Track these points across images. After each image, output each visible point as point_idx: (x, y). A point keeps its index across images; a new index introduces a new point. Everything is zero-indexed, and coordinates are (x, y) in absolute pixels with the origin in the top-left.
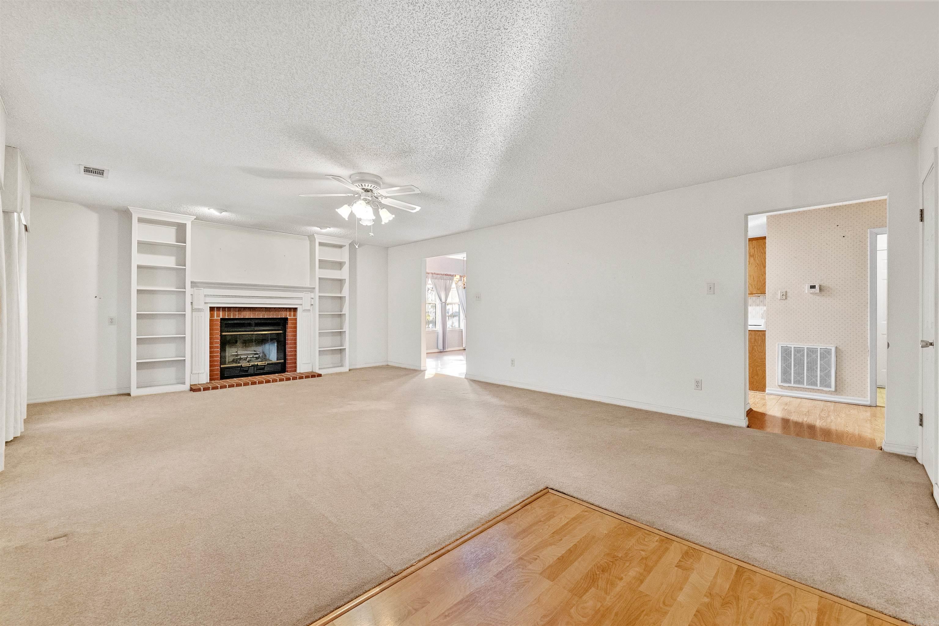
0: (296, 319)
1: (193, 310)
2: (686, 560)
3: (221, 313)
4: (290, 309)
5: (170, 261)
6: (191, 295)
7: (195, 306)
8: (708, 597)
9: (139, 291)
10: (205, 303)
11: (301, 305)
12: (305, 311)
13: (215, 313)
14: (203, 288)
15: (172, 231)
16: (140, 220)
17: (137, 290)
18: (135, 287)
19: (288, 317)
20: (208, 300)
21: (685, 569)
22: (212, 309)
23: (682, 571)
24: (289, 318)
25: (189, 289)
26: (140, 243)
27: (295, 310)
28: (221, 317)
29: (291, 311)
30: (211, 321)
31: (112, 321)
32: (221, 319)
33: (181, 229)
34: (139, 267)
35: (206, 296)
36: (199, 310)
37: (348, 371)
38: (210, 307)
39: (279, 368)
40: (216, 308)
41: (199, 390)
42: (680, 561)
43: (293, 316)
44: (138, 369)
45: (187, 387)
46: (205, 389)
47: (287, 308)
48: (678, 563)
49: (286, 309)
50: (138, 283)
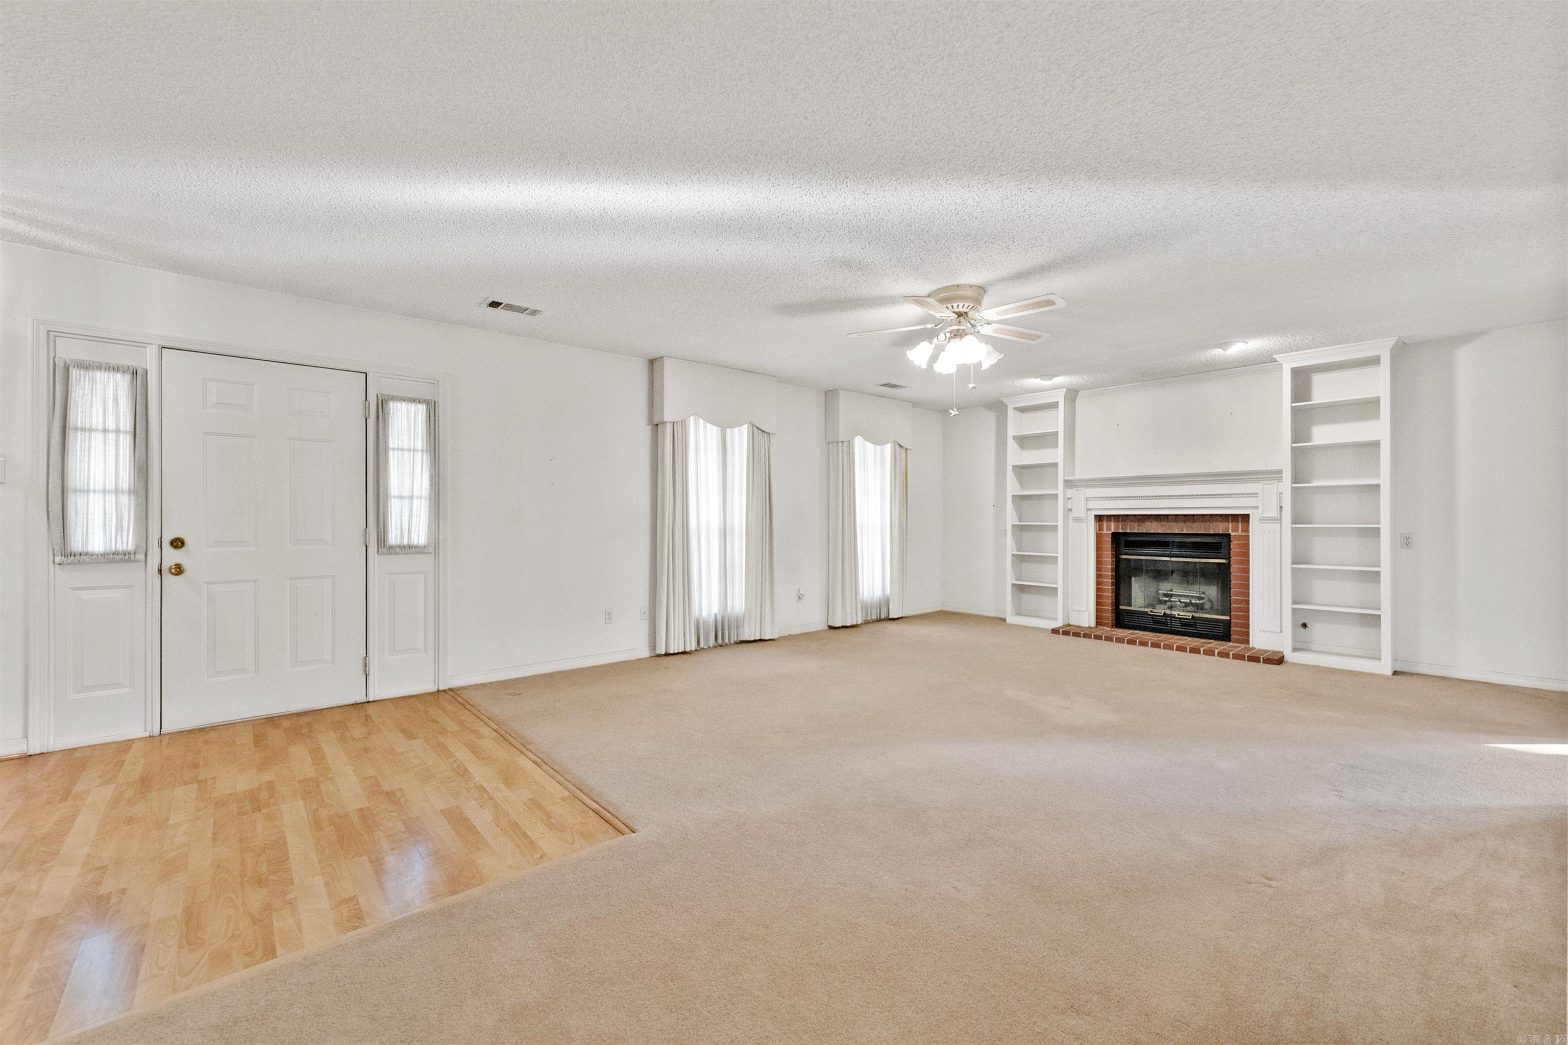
0: (1247, 538)
1: (1072, 520)
2: (351, 910)
3: (1112, 524)
4: (1235, 518)
6: (1066, 499)
7: (1072, 515)
8: (291, 899)
9: (1015, 497)
10: (1088, 510)
11: (1257, 507)
12: (1262, 520)
13: (1105, 524)
14: (1083, 489)
17: (1013, 496)
18: (1010, 492)
19: (1230, 532)
20: (1092, 505)
21: (342, 902)
22: (1099, 518)
23: (343, 898)
24: (1232, 534)
25: (1062, 491)
26: (1015, 438)
27: (1246, 518)
28: (1113, 531)
29: (1238, 522)
30: (1099, 536)
32: (1113, 534)
35: (1087, 499)
36: (1078, 520)
37: (1389, 673)
38: (1096, 516)
39: (1220, 631)
40: (1105, 517)
42: (358, 903)
43: (1242, 532)
46: (1086, 636)
47: (1227, 516)
48: (357, 900)
49: (1225, 518)
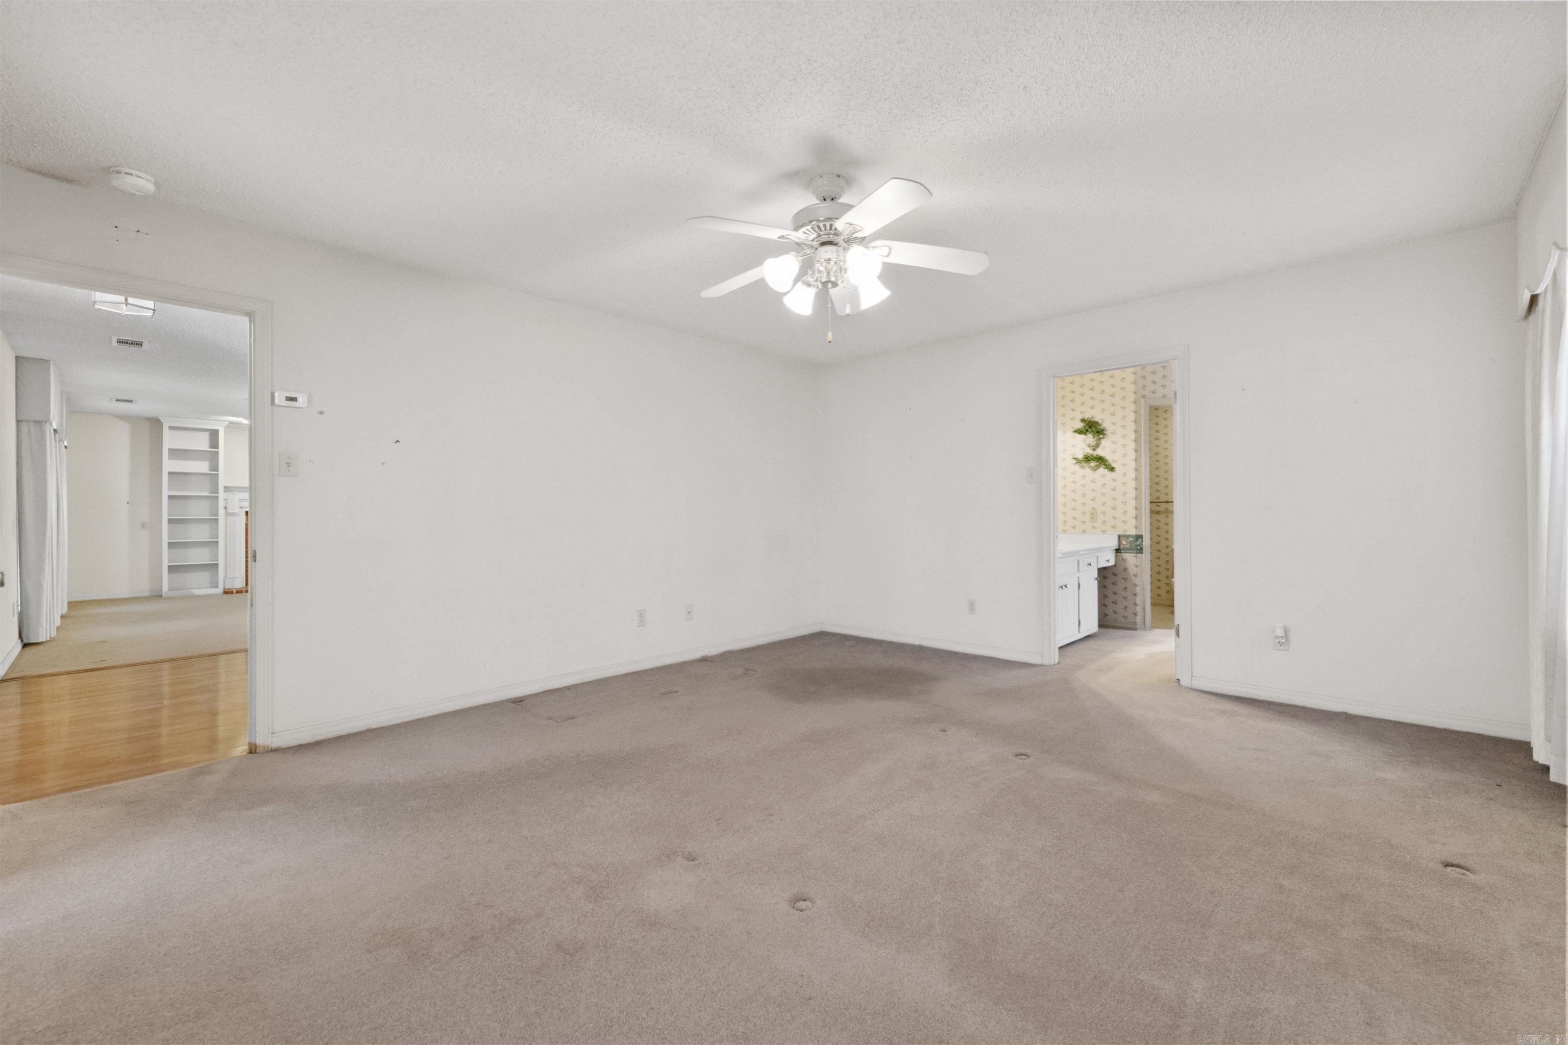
1: (227, 514)
5: (202, 467)
6: (224, 499)
7: (230, 511)
9: (170, 497)
10: (241, 507)
15: (206, 437)
16: (171, 428)
17: (168, 496)
18: (166, 493)
25: (222, 494)
26: (171, 450)
31: (143, 526)
33: (214, 434)
34: (170, 473)
36: (233, 515)
41: (232, 593)
44: (169, 572)
45: (220, 590)
46: (238, 592)
50: (169, 489)
